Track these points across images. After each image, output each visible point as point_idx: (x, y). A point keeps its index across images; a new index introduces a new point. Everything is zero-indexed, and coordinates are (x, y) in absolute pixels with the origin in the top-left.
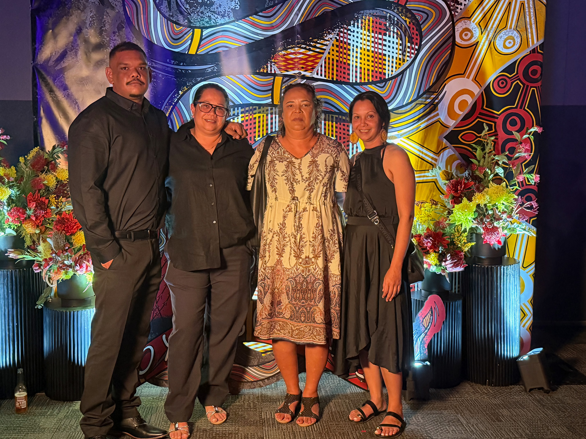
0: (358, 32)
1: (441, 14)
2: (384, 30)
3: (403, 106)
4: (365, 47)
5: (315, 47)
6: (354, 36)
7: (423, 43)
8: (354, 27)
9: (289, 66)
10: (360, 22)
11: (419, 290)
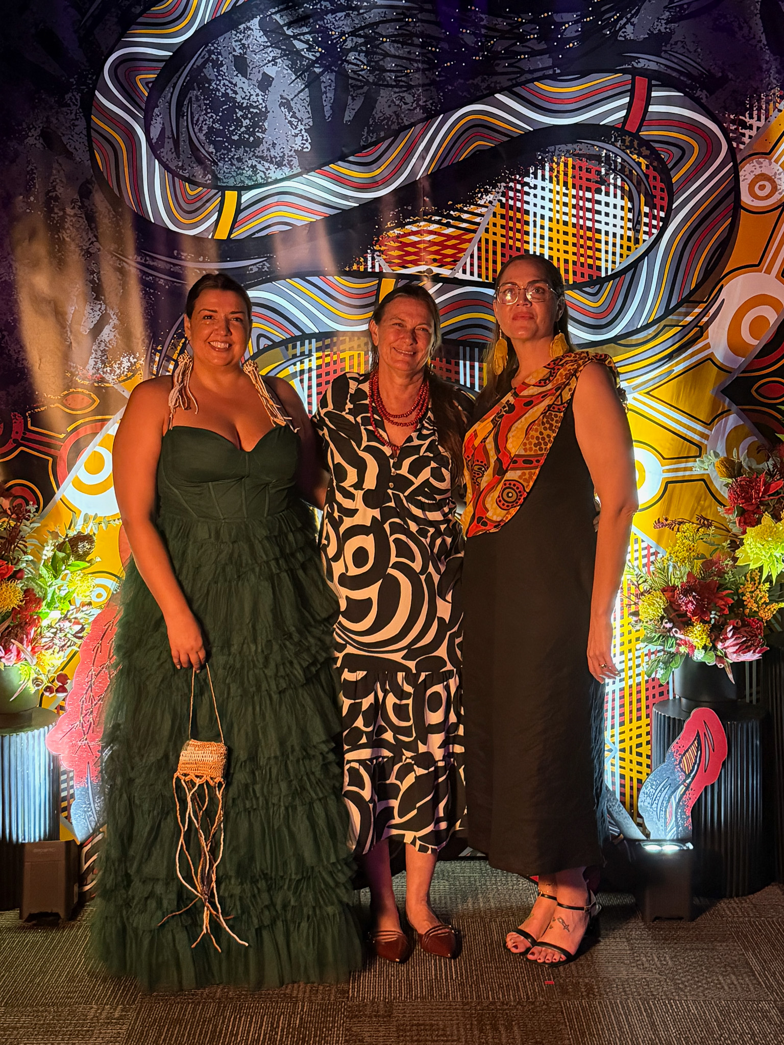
0: (543, 189)
1: (711, 149)
2: (597, 182)
3: (638, 331)
4: (558, 216)
5: (459, 219)
6: (535, 196)
7: (674, 206)
8: (536, 178)
9: (408, 258)
10: (547, 168)
11: (677, 697)
